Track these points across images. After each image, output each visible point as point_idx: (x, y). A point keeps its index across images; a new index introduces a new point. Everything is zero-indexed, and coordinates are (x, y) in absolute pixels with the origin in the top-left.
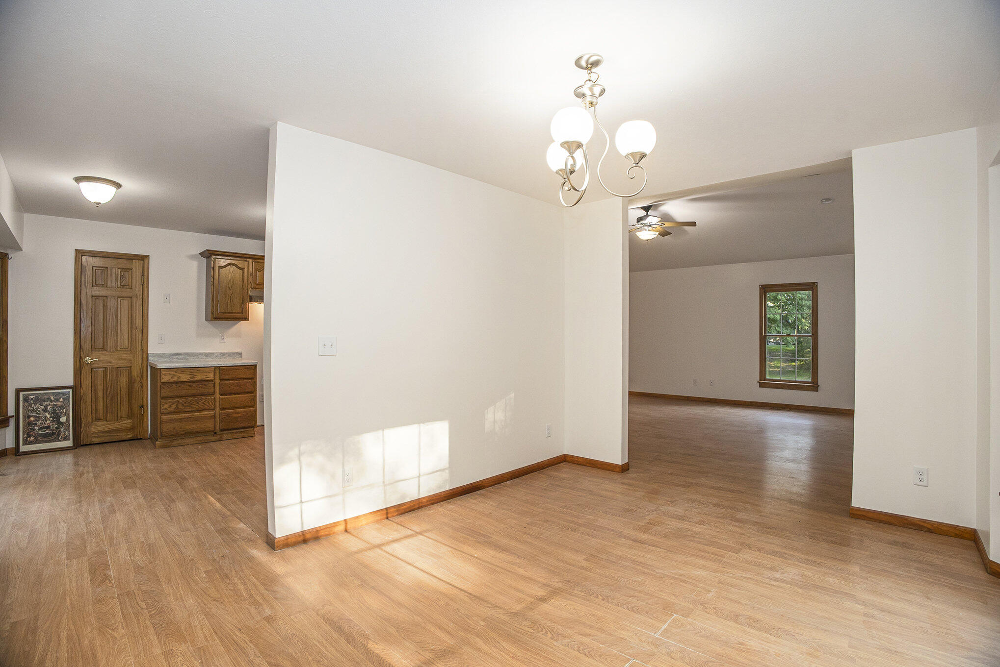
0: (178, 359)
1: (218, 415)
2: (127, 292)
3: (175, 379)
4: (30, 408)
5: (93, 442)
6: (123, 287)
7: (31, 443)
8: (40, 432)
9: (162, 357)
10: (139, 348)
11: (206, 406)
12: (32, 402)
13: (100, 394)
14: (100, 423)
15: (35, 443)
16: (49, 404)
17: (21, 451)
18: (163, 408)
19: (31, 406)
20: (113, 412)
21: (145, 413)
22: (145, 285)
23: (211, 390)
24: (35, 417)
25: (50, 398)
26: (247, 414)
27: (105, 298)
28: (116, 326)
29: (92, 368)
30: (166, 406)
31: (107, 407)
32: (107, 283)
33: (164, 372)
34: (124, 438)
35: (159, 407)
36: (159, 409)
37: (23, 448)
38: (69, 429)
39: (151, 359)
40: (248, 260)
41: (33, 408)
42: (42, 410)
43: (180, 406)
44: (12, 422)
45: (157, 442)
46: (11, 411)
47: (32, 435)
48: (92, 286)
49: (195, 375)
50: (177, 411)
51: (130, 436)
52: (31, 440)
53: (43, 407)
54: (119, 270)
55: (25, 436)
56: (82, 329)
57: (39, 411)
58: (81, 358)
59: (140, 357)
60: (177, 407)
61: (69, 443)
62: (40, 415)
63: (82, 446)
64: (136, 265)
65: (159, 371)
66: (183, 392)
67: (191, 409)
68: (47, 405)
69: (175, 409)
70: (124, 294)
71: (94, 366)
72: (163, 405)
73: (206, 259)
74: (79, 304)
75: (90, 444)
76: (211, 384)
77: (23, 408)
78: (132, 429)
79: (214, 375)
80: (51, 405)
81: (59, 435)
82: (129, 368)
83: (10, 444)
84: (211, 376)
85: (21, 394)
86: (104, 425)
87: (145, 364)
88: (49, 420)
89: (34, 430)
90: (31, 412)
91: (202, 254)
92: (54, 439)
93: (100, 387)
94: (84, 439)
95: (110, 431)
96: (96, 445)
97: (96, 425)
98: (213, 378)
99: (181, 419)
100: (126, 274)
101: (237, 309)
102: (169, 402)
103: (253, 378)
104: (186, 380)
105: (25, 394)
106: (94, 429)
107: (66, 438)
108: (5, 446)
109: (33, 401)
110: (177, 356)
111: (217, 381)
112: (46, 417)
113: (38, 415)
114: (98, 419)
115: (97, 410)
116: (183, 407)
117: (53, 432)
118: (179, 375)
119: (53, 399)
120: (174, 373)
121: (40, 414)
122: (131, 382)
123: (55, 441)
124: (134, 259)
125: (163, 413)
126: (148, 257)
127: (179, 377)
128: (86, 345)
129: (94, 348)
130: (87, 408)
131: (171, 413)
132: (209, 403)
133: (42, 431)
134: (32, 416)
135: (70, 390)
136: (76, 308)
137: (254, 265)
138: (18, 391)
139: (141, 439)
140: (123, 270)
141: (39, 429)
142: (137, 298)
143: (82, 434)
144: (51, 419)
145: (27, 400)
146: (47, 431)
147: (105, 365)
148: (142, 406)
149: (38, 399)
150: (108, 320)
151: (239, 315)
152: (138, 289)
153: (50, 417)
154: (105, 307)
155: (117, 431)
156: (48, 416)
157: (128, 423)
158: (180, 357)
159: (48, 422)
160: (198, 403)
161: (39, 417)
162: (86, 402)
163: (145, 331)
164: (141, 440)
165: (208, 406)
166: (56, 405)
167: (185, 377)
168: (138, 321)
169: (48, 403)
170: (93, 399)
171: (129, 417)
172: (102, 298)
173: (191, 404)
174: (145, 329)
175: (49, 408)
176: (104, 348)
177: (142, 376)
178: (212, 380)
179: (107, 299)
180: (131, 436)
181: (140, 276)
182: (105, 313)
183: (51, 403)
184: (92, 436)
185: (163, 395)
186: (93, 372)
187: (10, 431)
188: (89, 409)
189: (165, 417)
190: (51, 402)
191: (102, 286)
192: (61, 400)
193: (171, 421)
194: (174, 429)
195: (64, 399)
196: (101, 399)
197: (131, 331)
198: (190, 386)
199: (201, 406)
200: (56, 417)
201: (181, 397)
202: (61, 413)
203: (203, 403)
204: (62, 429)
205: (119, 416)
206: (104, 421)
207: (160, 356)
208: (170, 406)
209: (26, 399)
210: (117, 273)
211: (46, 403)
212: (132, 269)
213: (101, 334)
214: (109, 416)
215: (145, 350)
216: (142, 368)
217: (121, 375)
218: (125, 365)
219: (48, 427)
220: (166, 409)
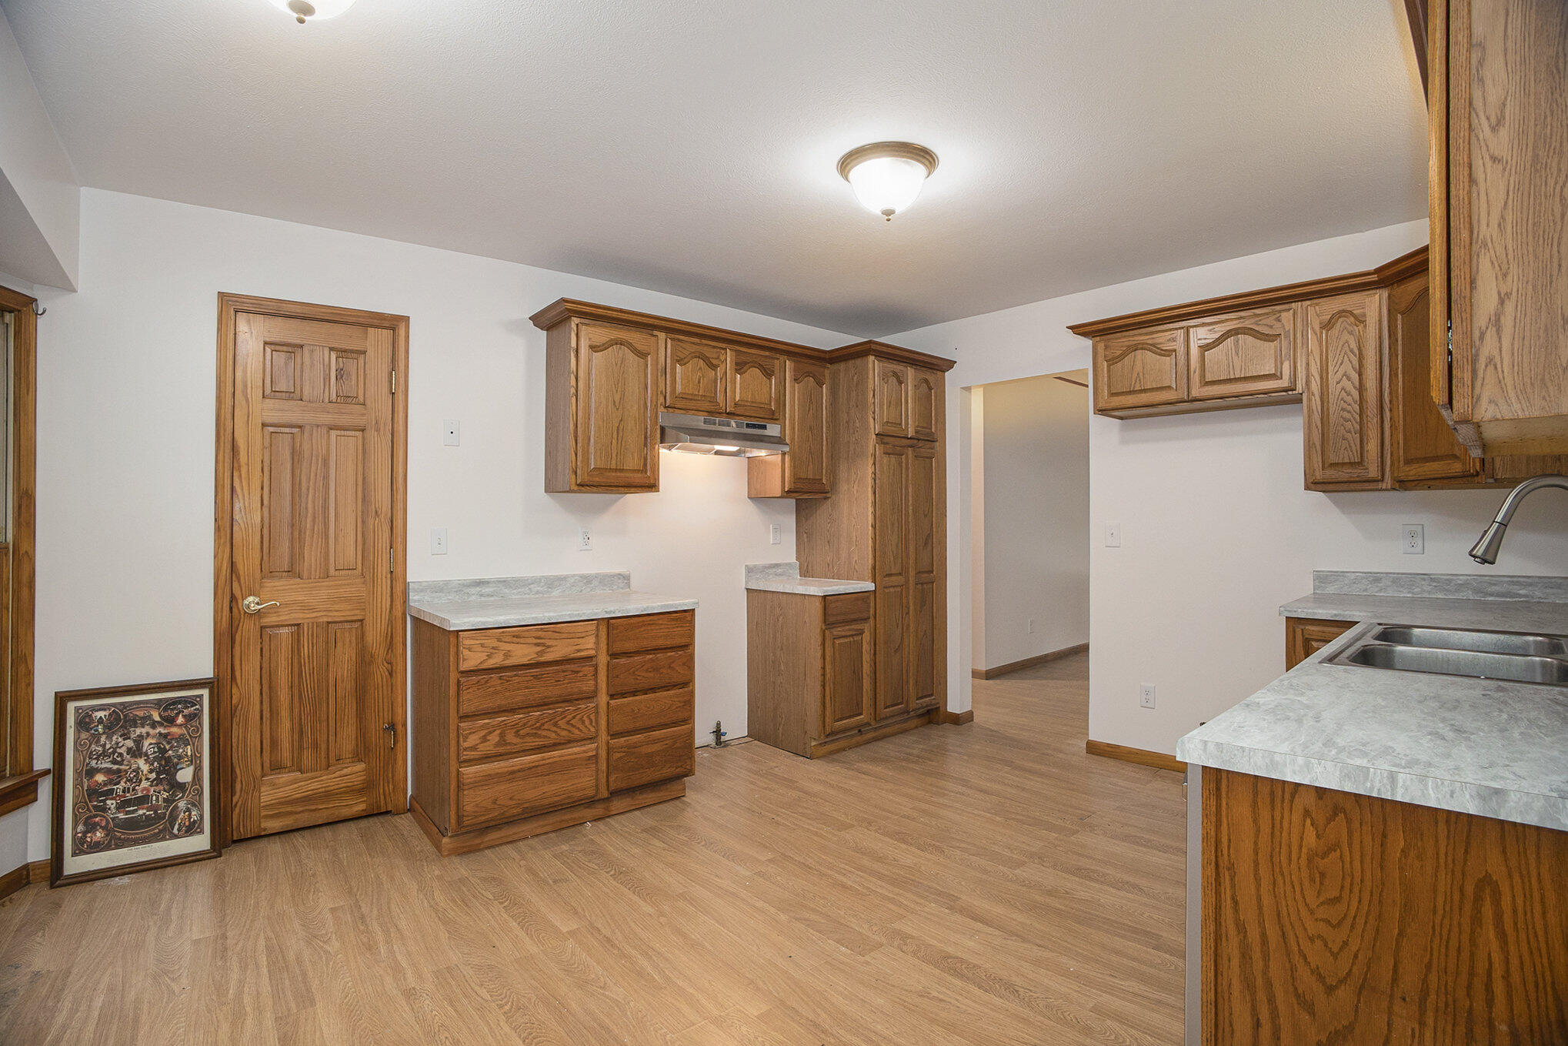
0: (481, 595)
1: (603, 754)
2: (351, 416)
3: (496, 660)
4: (93, 747)
5: (265, 830)
6: (345, 399)
7: (96, 847)
8: (121, 816)
9: (441, 590)
10: (383, 570)
11: (576, 732)
12: (100, 728)
13: (284, 696)
14: (284, 777)
15: (108, 848)
16: (148, 734)
17: (66, 873)
18: (466, 745)
19: (98, 741)
20: (316, 746)
21: (400, 745)
22: (400, 396)
23: (588, 686)
24: (108, 771)
25: (150, 717)
26: (675, 742)
27: (295, 430)
28: (325, 508)
29: (262, 628)
30: (473, 740)
31: (301, 732)
32: (301, 390)
33: (467, 642)
34: (346, 812)
35: (453, 743)
36: (453, 749)
37: (74, 865)
38: (201, 803)
39: (414, 598)
40: (655, 333)
41: (104, 746)
42: (129, 751)
43: (510, 737)
44: (45, 788)
45: (445, 840)
46: (42, 759)
47: (98, 824)
48: (263, 397)
49: (549, 647)
50: (501, 750)
51: (360, 808)
52: (95, 839)
53: (130, 743)
54: (333, 355)
55: (80, 828)
56: (237, 517)
57: (121, 755)
58: (233, 598)
59: (387, 590)
60: (502, 741)
61: (201, 842)
62: (122, 767)
63: (235, 842)
64: (376, 341)
65: (453, 640)
66: (518, 697)
67: (539, 742)
68: (141, 736)
69: (497, 745)
70: (344, 420)
71: (267, 621)
72: (466, 738)
73: (545, 332)
74: (229, 446)
75: (259, 837)
76: (588, 670)
77: (76, 749)
78: (366, 788)
79: (597, 643)
80: (154, 737)
81: (173, 819)
82: (357, 625)
83: (38, 851)
84: (588, 645)
85: (71, 706)
86: (295, 781)
87: (398, 613)
88: (147, 779)
89: (104, 809)
90: (97, 759)
91: (537, 319)
92: (161, 831)
93: (283, 678)
94: (239, 825)
95: (306, 799)
96: (273, 837)
97: (274, 785)
98: (592, 652)
99: (513, 772)
100: (351, 365)
101: (632, 462)
102: (483, 727)
103: (686, 647)
104: (525, 661)
105: (80, 708)
106: (268, 795)
107: (192, 829)
108: (26, 859)
109: (105, 727)
110: (478, 589)
111: (603, 659)
112: (137, 770)
113: (115, 767)
114: (277, 767)
115: (274, 743)
116: (518, 740)
117: (155, 812)
118: (508, 647)
119: (157, 718)
120: (495, 644)
121: (121, 763)
122: (364, 661)
123: (164, 839)
124: (372, 326)
125: (465, 761)
126: (406, 319)
127: (507, 655)
128: (248, 562)
129: (268, 572)
130: (248, 736)
131: (486, 758)
132: (583, 722)
133: (128, 813)
134: (99, 770)
135: (205, 693)
136: (221, 457)
137: (669, 346)
138: (62, 700)
139: (387, 813)
140: (342, 353)
141: (119, 808)
142: (378, 430)
143: (237, 810)
144: (153, 775)
145: (86, 723)
146: (141, 812)
147: (297, 617)
148: (392, 727)
149: (118, 719)
150: (304, 489)
151: (637, 478)
152: (381, 406)
153: (151, 771)
154: (296, 455)
155: (327, 795)
156: (145, 767)
157: (354, 772)
158: (487, 590)
159: (145, 784)
160: (556, 725)
161: (119, 771)
162: (247, 720)
163: (399, 523)
164: (389, 817)
165: (581, 731)
166: (165, 736)
167: (523, 653)
168: (382, 497)
169: (144, 731)
170: (267, 714)
171: (357, 757)
172: (287, 430)
173: (539, 728)
174: (399, 515)
175: (146, 743)
176: (293, 572)
177: (391, 646)
178: (590, 658)
179: (302, 432)
180: (362, 807)
181: (385, 375)
182: (297, 472)
183: (152, 731)
184: (263, 813)
185: (466, 708)
186: (266, 638)
187: (39, 814)
188: (254, 738)
189: (470, 771)
190: (153, 727)
191: (290, 395)
192: (180, 720)
193: (489, 779)
194: (494, 802)
195: (190, 718)
196: (284, 713)
197: (363, 522)
198: (535, 677)
199: (564, 733)
200: (166, 769)
201: (512, 711)
202: (180, 757)
203: (568, 723)
204: (182, 804)
205: (332, 755)
206: (293, 771)
207: (439, 588)
208: (484, 739)
209: (84, 723)
210: (326, 359)
211: (138, 731)
212: (364, 352)
213: (286, 530)
214: (307, 757)
215: (399, 571)
216: (391, 622)
217: (339, 644)
218: (348, 615)
219: (143, 800)
220: (474, 748)
